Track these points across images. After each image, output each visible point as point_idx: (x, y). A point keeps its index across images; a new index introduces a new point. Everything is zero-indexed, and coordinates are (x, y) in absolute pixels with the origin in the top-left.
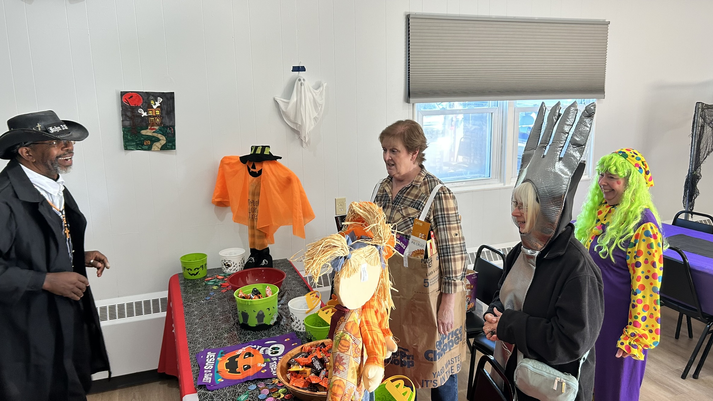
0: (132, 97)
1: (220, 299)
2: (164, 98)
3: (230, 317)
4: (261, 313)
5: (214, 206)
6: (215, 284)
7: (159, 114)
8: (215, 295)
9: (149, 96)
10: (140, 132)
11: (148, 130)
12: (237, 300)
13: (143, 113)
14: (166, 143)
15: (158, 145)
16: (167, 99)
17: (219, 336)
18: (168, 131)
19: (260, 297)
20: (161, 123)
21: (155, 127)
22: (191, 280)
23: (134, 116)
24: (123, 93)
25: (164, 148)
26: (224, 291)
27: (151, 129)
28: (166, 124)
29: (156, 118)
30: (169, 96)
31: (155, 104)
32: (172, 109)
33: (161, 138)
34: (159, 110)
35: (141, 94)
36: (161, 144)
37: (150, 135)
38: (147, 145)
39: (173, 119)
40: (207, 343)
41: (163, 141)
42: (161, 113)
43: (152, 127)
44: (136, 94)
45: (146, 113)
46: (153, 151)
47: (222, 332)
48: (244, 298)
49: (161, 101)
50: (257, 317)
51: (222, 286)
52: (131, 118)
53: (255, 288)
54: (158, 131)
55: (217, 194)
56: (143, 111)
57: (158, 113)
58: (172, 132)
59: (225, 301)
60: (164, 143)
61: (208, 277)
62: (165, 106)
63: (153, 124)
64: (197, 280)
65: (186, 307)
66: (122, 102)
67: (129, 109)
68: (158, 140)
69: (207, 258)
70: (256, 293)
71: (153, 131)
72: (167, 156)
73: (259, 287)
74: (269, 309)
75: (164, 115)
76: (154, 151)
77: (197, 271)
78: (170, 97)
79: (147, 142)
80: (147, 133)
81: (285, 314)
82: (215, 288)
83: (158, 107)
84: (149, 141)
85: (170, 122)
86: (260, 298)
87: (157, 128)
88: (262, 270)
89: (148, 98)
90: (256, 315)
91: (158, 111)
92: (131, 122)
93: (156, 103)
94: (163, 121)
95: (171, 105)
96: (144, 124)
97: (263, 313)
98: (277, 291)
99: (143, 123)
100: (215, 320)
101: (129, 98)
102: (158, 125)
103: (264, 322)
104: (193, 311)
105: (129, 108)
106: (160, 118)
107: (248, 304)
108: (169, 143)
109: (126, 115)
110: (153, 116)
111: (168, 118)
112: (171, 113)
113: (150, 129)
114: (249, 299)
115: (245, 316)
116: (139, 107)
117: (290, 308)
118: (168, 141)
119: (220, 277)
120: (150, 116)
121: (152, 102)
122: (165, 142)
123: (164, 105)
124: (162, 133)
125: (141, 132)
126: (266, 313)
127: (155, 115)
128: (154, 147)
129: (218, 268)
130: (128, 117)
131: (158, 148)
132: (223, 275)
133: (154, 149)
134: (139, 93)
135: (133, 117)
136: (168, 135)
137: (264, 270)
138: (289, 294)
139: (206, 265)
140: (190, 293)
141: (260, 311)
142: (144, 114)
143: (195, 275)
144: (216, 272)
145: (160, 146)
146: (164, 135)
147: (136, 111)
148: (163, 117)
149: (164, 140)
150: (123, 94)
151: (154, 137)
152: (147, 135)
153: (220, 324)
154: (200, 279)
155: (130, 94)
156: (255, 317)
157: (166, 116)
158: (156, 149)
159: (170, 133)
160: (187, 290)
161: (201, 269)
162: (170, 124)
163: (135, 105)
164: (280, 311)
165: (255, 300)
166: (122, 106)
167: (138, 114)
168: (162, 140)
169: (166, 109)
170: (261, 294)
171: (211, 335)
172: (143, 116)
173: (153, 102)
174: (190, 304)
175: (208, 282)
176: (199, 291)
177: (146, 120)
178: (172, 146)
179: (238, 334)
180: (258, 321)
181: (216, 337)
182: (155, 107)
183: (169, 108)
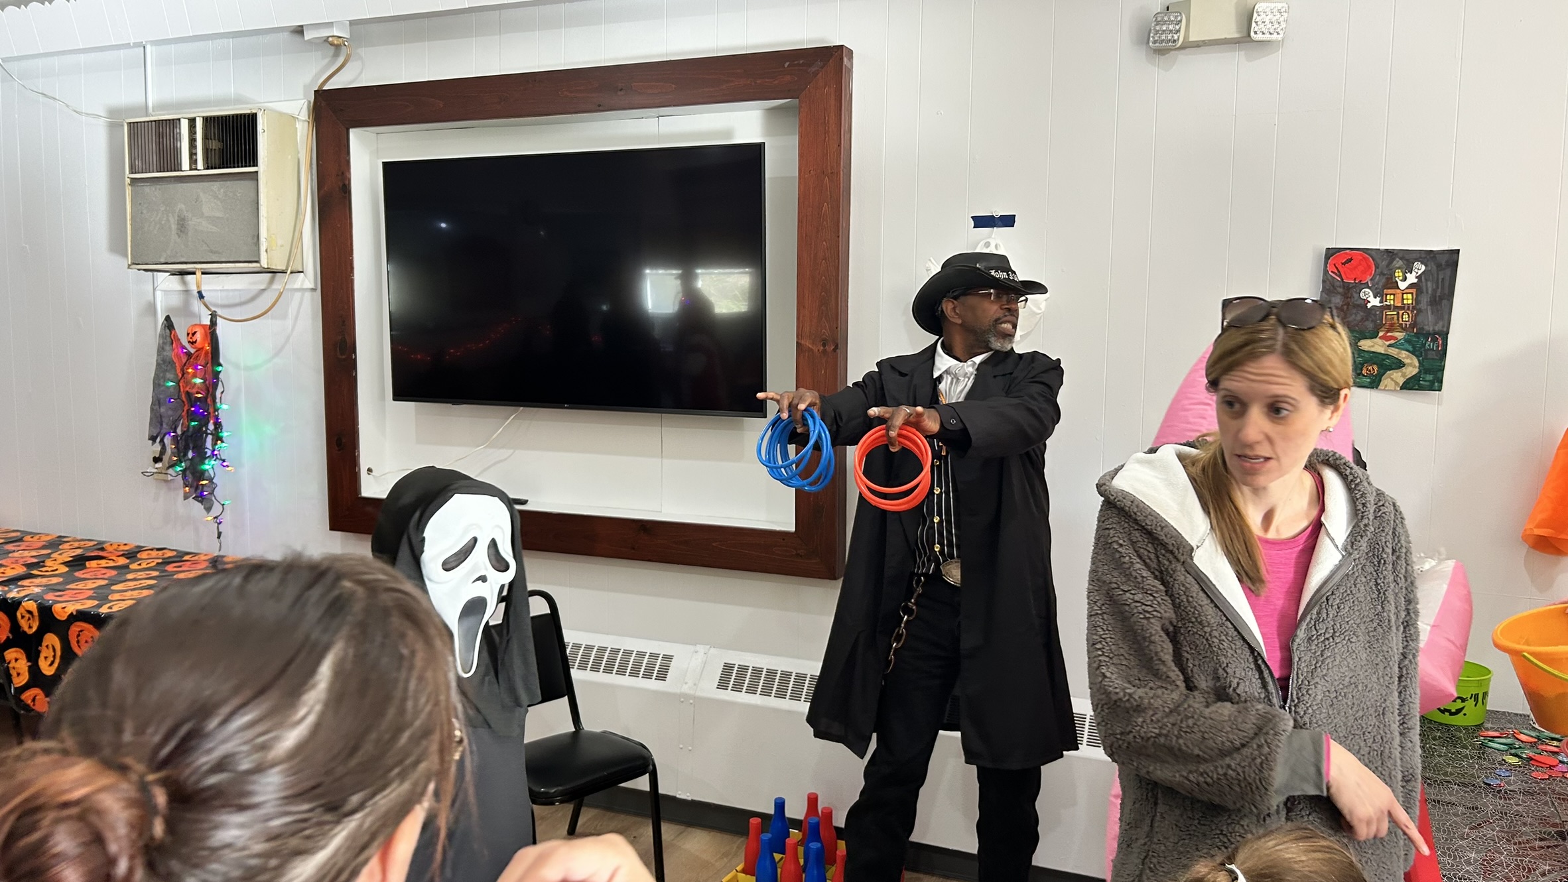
0: (1350, 260)
2: (1429, 263)
5: (1524, 549)
6: (1513, 751)
7: (1410, 302)
8: (1512, 778)
9: (1394, 259)
11: (1377, 340)
13: (1371, 299)
14: (1420, 372)
15: (1398, 376)
16: (1439, 266)
18: (1429, 344)
20: (1413, 325)
21: (1396, 334)
23: (1348, 305)
25: (1410, 385)
26: (1539, 775)
27: (1385, 338)
28: (1426, 328)
29: (1401, 312)
30: (1443, 260)
31: (1405, 279)
32: (1446, 291)
33: (1406, 361)
34: (1412, 293)
35: (1373, 253)
36: (1403, 375)
37: (1379, 351)
38: (1370, 376)
39: (1446, 317)
41: (1410, 369)
42: (1417, 301)
43: (1389, 334)
44: (1361, 255)
45: (1378, 299)
46: (1380, 390)
49: (1420, 272)
51: (1531, 762)
54: (1402, 344)
55: (1540, 517)
56: (1371, 294)
57: (1409, 299)
58: (1438, 347)
59: (1546, 803)
60: (1413, 374)
61: (1487, 729)
62: (1429, 284)
63: (1392, 325)
64: (1458, 728)
66: (1326, 272)
67: (1341, 290)
68: (1399, 365)
69: (1489, 679)
71: (1388, 343)
72: (1419, 404)
75: (1423, 305)
76: (1384, 390)
77: (1459, 704)
78: (1447, 262)
79: (1370, 368)
80: (1373, 346)
82: (1512, 760)
83: (1411, 286)
84: (1375, 367)
85: (1436, 323)
87: (1400, 335)
89: (1388, 265)
91: (1410, 296)
93: (1408, 275)
94: (1419, 319)
95: (1447, 284)
96: (1370, 325)
100: (1520, 843)
101: (1342, 264)
102: (1404, 329)
105: (1340, 287)
106: (1412, 312)
108: (1426, 373)
110: (1396, 308)
111: (1432, 313)
112: (1445, 302)
113: (1381, 338)
116: (1365, 286)
118: (1424, 369)
119: (1523, 737)
120: (1388, 307)
121: (1399, 274)
122: (1416, 371)
123: (1426, 280)
124: (1411, 349)
125: (1359, 344)
127: (1400, 305)
128: (1386, 382)
129: (1517, 714)
131: (1397, 383)
132: (1534, 734)
133: (1386, 386)
136: (1426, 355)
139: (1485, 694)
140: (1440, 756)
142: (1374, 302)
143: (1452, 714)
145: (1401, 381)
146: (1417, 353)
147: (1356, 295)
148: (1420, 311)
149: (1415, 367)
151: (1388, 356)
152: (1373, 352)
154: (1465, 728)
155: (1346, 253)
157: (1429, 307)
158: (1391, 385)
159: (1430, 350)
160: (1430, 747)
161: (1472, 702)
162: (1437, 329)
163: (1355, 279)
166: (1324, 281)
168: (1410, 365)
169: (1430, 292)
172: (1369, 306)
173: (1401, 274)
175: (1490, 741)
177: (1375, 315)
178: (1432, 382)
182: (1403, 285)
183: (1439, 290)
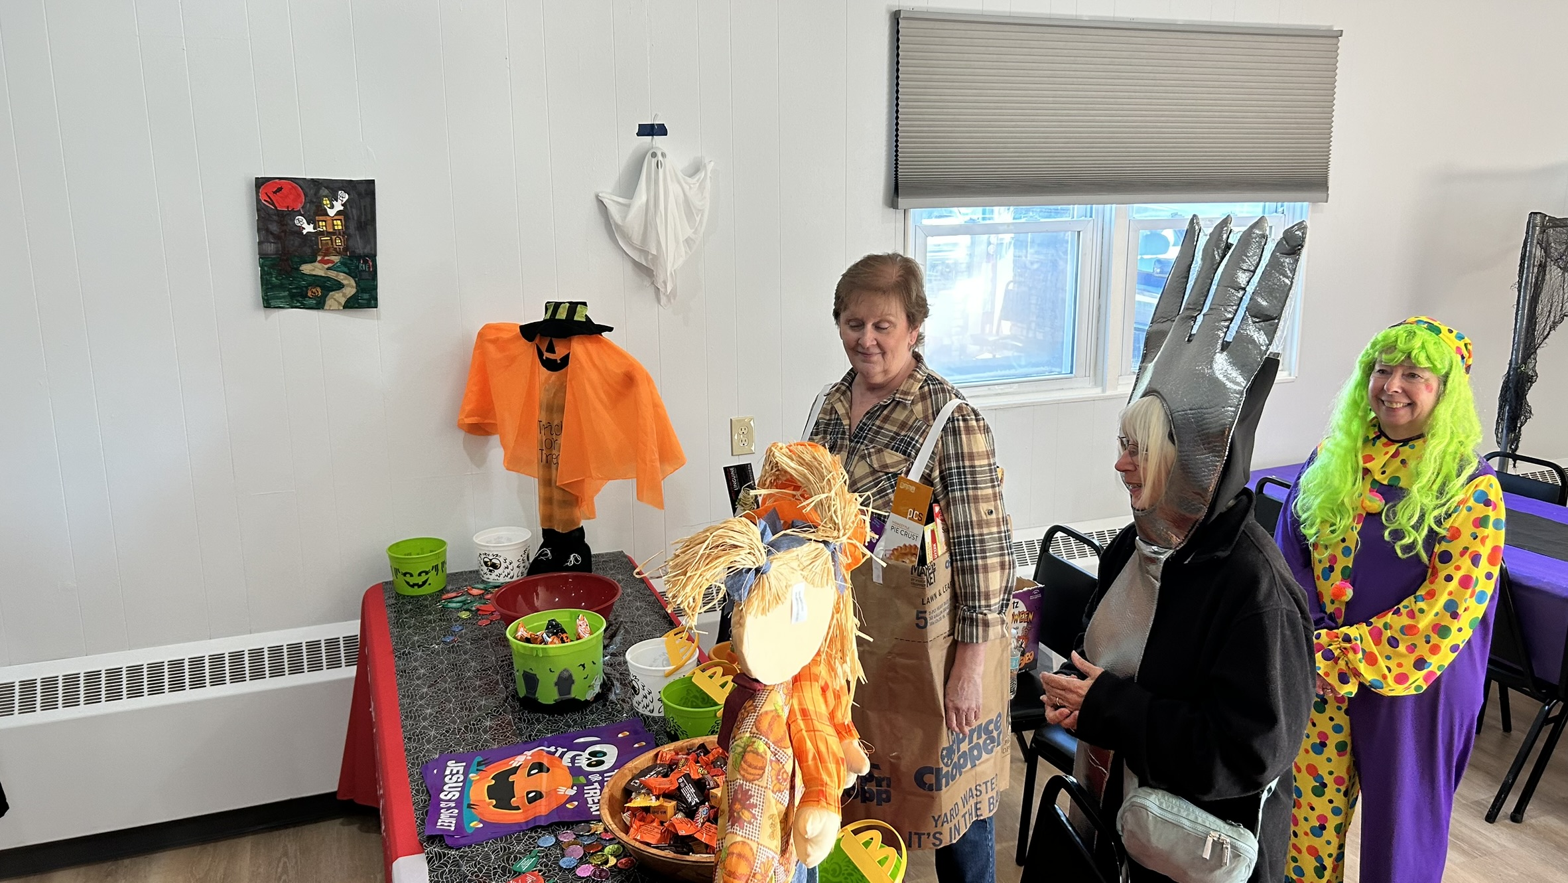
0: (280, 189)
1: (474, 641)
2: (351, 192)
3: (497, 683)
4: (566, 674)
5: (461, 434)
6: (465, 607)
7: (340, 227)
8: (463, 631)
9: (319, 189)
10: (298, 269)
11: (316, 264)
12: (514, 647)
13: (305, 225)
14: (357, 292)
15: (339, 297)
16: (359, 194)
17: (474, 725)
18: (362, 266)
19: (565, 639)
20: (346, 249)
21: (333, 258)
22: (412, 597)
23: (285, 232)
24: (261, 181)
25: (352, 304)
26: (484, 622)
27: (323, 262)
28: (357, 251)
29: (334, 237)
30: (362, 189)
31: (332, 207)
32: (369, 217)
33: (345, 282)
34: (340, 220)
35: (301, 182)
36: (344, 295)
37: (319, 274)
38: (314, 298)
39: (372, 241)
40: (447, 739)
41: (349, 289)
42: (346, 226)
43: (326, 258)
44: (290, 184)
45: (312, 226)
46: (326, 310)
47: (479, 716)
48: (528, 640)
49: (345, 200)
50: (556, 684)
51: (479, 612)
52: (277, 238)
53: (553, 620)
54: (338, 267)
55: (468, 408)
56: (305, 221)
57: (339, 225)
58: (369, 268)
59: (487, 647)
60: (352, 293)
61: (448, 592)
62: (354, 211)
63: (327, 250)
64: (425, 597)
65: (399, 657)
66: (258, 201)
67: (275, 218)
68: (339, 286)
69: (446, 549)
70: (555, 629)
71: (326, 266)
72: (358, 321)
73: (562, 616)
74: (583, 666)
75: (352, 230)
76: (329, 310)
77: (424, 577)
78: (366, 190)
79: (314, 290)
80: (314, 270)
81: (618, 676)
82: (464, 615)
83: (339, 213)
84: (319, 289)
85: (364, 248)
86: (563, 642)
87: (336, 259)
88: (567, 577)
89: (315, 194)
90: (555, 679)
91: (339, 222)
92: (280, 245)
93: (335, 203)
94: (351, 243)
95: (369, 210)
96: (308, 250)
97: (571, 676)
98: (602, 625)
99: (305, 249)
100: (465, 688)
101: (274, 193)
102: (338, 253)
103: (573, 695)
104: (415, 669)
105: (275, 215)
106: (343, 237)
107: (537, 655)
108: (362, 292)
109: (268, 231)
110: (329, 234)
111: (361, 238)
112: (369, 228)
113: (319, 262)
114: (541, 644)
115: (531, 681)
116: (298, 213)
117: (631, 664)
118: (361, 289)
119: (475, 592)
120: (322, 233)
121: (326, 202)
122: (354, 291)
123: (351, 207)
124: (347, 271)
125: (301, 268)
126: (578, 675)
127: (331, 230)
128: (330, 302)
129: (471, 572)
130: (272, 233)
131: (339, 303)
132: (482, 586)
133: (330, 306)
134: (297, 181)
135: (283, 234)
136: (361, 275)
137: (574, 578)
138: (627, 631)
139: (443, 563)
140: (409, 628)
141: (565, 670)
142: (308, 228)
143: (420, 586)
144: (466, 581)
145: (343, 301)
146: (353, 275)
147: (290, 223)
148: (349, 236)
149: (352, 287)
150: (260, 183)
151: (329, 279)
152: (314, 276)
153: (474, 697)
154: (431, 595)
155: (276, 183)
156: (553, 685)
157: (357, 232)
158: (335, 306)
159: (365, 271)
160: (402, 621)
161: (434, 572)
162: (366, 251)
163: (288, 207)
164: (609, 670)
165: (554, 645)
166: (258, 210)
167: (295, 229)
168: (349, 285)
169: (356, 218)
170: (565, 632)
171: (454, 723)
172: (305, 232)
173: (328, 202)
174: (409, 653)
175: (449, 602)
176: (430, 622)
177: (311, 241)
178: (369, 300)
179: (514, 720)
180: (560, 694)
181: (466, 727)
182: (332, 213)
183: (363, 217)
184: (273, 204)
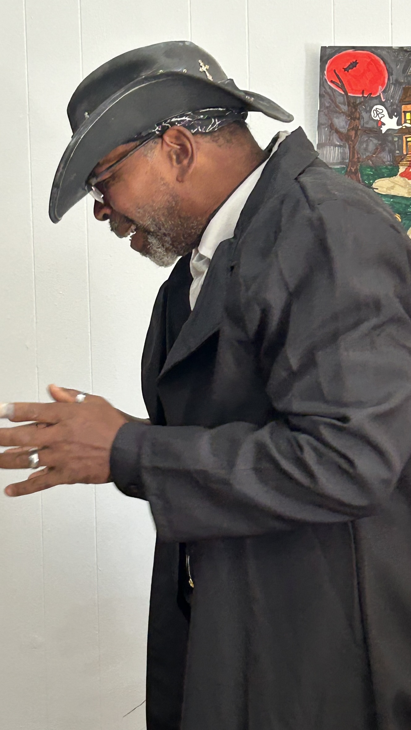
10: (370, 186)
11: (398, 178)
23: (356, 129)
24: (328, 52)
35: (384, 53)
44: (369, 56)
52: (345, 138)
66: (322, 83)
80: (392, 188)
92: (347, 150)
96: (386, 157)
99: (383, 154)
109: (332, 127)
113: (402, 175)
116: (376, 101)
125: (374, 186)
130: (337, 132)
134: (379, 51)
135: (353, 133)
147: (364, 114)
150: (327, 55)
152: (394, 197)
163: (363, 93)
167: (371, 124)
177: (393, 143)
184: (342, 88)
